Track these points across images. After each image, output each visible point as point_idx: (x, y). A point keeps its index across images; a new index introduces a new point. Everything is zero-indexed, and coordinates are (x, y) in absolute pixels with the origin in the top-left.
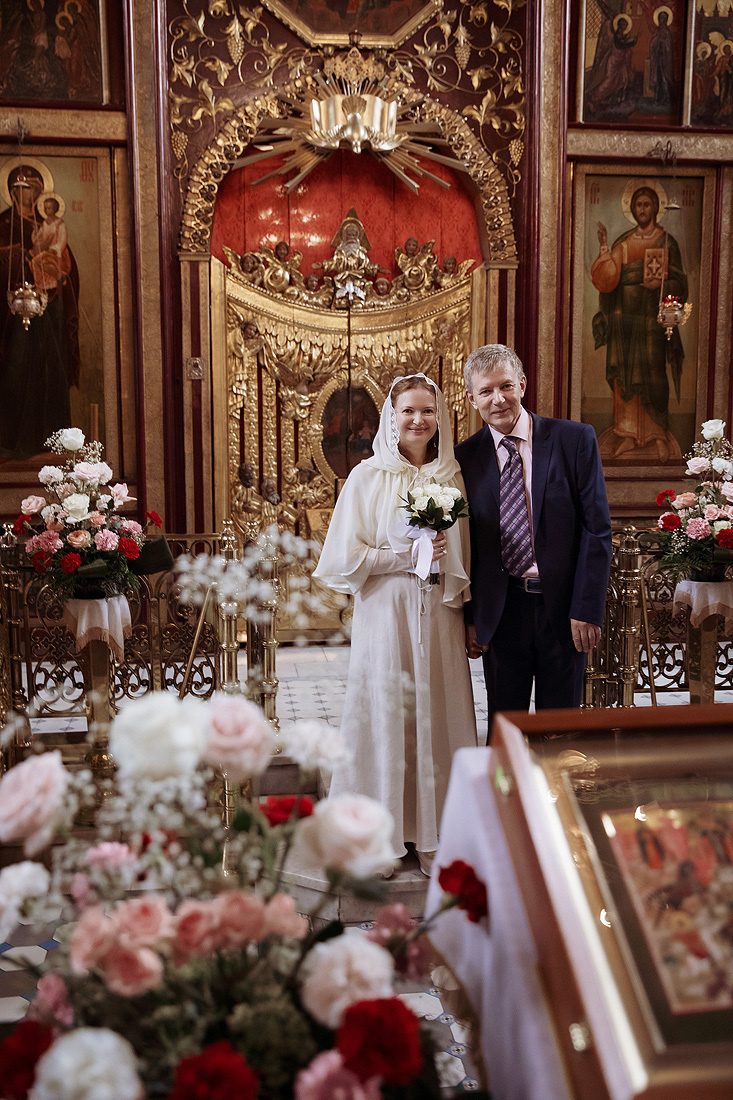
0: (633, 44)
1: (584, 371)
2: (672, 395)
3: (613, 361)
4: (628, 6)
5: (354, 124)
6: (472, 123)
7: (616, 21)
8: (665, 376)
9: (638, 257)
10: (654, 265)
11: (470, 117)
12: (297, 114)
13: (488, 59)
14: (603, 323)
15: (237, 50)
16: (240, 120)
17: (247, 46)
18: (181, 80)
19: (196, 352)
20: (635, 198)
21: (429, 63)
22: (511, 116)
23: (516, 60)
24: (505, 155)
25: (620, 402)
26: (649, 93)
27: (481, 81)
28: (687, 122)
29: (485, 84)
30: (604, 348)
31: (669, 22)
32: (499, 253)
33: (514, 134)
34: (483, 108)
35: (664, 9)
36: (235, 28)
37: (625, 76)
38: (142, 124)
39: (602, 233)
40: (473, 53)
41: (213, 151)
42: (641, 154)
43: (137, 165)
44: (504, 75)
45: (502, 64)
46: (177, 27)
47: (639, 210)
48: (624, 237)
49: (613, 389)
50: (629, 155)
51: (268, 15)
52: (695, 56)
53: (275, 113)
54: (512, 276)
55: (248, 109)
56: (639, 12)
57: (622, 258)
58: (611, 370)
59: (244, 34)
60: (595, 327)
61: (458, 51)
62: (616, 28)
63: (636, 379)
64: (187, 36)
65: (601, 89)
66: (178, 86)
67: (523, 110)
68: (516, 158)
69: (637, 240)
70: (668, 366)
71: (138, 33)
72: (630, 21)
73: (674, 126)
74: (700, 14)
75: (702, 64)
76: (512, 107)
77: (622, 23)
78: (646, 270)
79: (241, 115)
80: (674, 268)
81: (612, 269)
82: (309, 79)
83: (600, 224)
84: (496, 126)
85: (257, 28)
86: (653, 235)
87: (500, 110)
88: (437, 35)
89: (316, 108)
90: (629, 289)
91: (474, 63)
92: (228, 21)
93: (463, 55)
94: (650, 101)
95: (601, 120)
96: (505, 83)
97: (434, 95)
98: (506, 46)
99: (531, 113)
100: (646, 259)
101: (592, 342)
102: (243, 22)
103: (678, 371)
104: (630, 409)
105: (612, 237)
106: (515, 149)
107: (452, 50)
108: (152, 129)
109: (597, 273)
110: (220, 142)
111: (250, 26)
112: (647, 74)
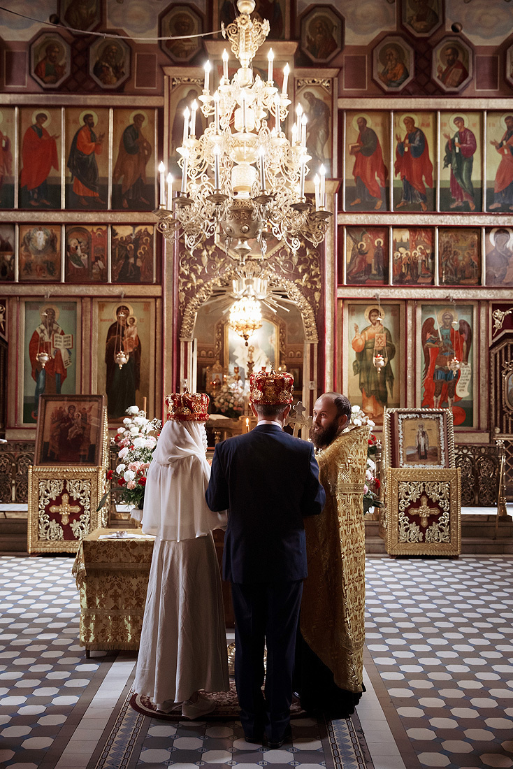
0: (367, 253)
1: (349, 385)
2: (389, 395)
3: (362, 380)
4: (364, 239)
5: (248, 289)
6: (298, 286)
7: (359, 245)
8: (386, 387)
9: (372, 337)
10: (380, 341)
11: (298, 284)
12: (227, 285)
13: (305, 261)
14: (357, 365)
15: (205, 260)
16: (205, 288)
17: (209, 260)
18: (183, 273)
19: (186, 377)
20: (370, 313)
21: (281, 263)
22: (315, 283)
23: (317, 261)
24: (313, 298)
25: (366, 398)
26: (374, 272)
27: (302, 269)
28: (391, 283)
29: (304, 271)
30: (358, 375)
31: (382, 245)
32: (310, 337)
33: (316, 290)
34: (304, 280)
35: (379, 239)
36: (205, 253)
37: (364, 266)
38: (168, 291)
39: (356, 328)
40: (299, 259)
41: (195, 299)
42: (371, 296)
43: (165, 306)
44: (312, 267)
45: (311, 263)
46: (182, 254)
47: (372, 318)
48: (366, 329)
49: (362, 392)
50: (366, 297)
51: (217, 248)
52: (393, 257)
53: (219, 284)
54: (316, 346)
55: (209, 283)
56: (369, 241)
57: (365, 337)
58: (361, 384)
59: (208, 255)
60: (354, 366)
61: (293, 258)
62: (359, 247)
63: (373, 388)
64: (186, 256)
65: (354, 271)
66: (182, 275)
67: (320, 280)
68: (317, 299)
69: (371, 331)
70: (387, 383)
71: (168, 258)
72: (365, 244)
73: (385, 284)
74: (395, 242)
75: (396, 260)
76: (315, 279)
77: (362, 245)
78: (376, 343)
79: (206, 285)
80: (389, 342)
81: (361, 343)
82: (233, 272)
83: (355, 324)
84: (309, 287)
85: (213, 253)
86: (378, 328)
87: (310, 280)
88: (284, 253)
89: (235, 283)
90: (368, 350)
91: (300, 263)
92: (202, 250)
93: (295, 260)
94: (375, 275)
95: (353, 283)
96: (312, 270)
97: (283, 275)
98: (313, 256)
99: (323, 281)
100: (376, 338)
101: (353, 373)
102: (208, 251)
103: (392, 385)
104: (370, 401)
105: (360, 329)
106: (317, 295)
107: (291, 258)
108: (171, 292)
109: (354, 344)
110: (197, 296)
111: (210, 253)
112: (373, 265)
